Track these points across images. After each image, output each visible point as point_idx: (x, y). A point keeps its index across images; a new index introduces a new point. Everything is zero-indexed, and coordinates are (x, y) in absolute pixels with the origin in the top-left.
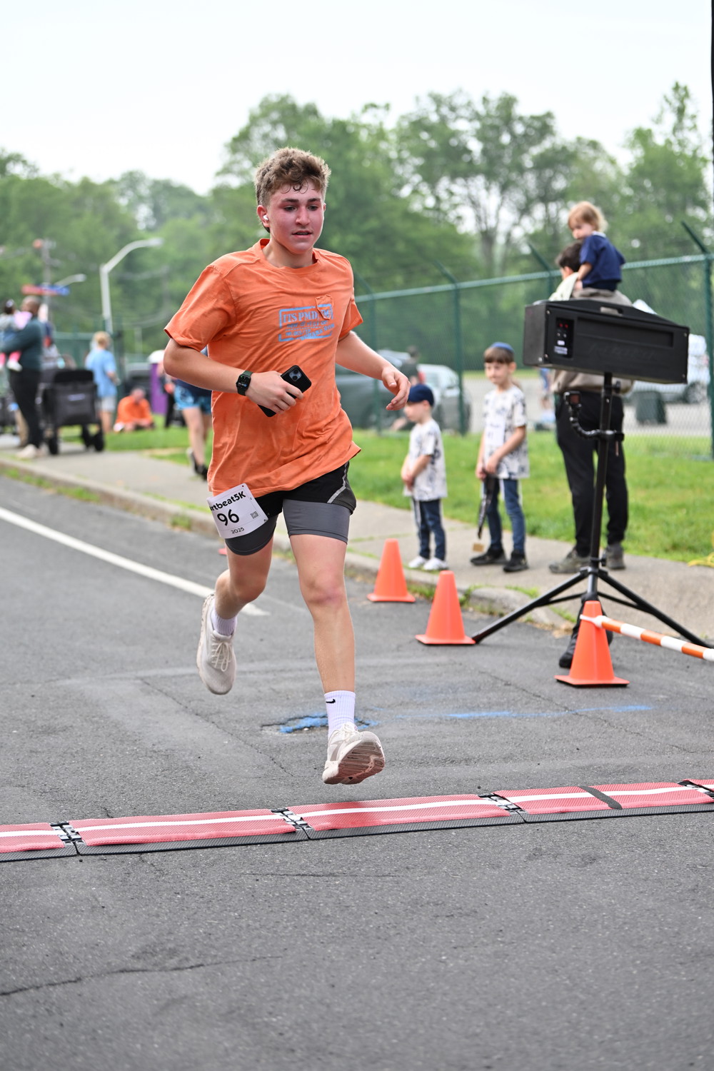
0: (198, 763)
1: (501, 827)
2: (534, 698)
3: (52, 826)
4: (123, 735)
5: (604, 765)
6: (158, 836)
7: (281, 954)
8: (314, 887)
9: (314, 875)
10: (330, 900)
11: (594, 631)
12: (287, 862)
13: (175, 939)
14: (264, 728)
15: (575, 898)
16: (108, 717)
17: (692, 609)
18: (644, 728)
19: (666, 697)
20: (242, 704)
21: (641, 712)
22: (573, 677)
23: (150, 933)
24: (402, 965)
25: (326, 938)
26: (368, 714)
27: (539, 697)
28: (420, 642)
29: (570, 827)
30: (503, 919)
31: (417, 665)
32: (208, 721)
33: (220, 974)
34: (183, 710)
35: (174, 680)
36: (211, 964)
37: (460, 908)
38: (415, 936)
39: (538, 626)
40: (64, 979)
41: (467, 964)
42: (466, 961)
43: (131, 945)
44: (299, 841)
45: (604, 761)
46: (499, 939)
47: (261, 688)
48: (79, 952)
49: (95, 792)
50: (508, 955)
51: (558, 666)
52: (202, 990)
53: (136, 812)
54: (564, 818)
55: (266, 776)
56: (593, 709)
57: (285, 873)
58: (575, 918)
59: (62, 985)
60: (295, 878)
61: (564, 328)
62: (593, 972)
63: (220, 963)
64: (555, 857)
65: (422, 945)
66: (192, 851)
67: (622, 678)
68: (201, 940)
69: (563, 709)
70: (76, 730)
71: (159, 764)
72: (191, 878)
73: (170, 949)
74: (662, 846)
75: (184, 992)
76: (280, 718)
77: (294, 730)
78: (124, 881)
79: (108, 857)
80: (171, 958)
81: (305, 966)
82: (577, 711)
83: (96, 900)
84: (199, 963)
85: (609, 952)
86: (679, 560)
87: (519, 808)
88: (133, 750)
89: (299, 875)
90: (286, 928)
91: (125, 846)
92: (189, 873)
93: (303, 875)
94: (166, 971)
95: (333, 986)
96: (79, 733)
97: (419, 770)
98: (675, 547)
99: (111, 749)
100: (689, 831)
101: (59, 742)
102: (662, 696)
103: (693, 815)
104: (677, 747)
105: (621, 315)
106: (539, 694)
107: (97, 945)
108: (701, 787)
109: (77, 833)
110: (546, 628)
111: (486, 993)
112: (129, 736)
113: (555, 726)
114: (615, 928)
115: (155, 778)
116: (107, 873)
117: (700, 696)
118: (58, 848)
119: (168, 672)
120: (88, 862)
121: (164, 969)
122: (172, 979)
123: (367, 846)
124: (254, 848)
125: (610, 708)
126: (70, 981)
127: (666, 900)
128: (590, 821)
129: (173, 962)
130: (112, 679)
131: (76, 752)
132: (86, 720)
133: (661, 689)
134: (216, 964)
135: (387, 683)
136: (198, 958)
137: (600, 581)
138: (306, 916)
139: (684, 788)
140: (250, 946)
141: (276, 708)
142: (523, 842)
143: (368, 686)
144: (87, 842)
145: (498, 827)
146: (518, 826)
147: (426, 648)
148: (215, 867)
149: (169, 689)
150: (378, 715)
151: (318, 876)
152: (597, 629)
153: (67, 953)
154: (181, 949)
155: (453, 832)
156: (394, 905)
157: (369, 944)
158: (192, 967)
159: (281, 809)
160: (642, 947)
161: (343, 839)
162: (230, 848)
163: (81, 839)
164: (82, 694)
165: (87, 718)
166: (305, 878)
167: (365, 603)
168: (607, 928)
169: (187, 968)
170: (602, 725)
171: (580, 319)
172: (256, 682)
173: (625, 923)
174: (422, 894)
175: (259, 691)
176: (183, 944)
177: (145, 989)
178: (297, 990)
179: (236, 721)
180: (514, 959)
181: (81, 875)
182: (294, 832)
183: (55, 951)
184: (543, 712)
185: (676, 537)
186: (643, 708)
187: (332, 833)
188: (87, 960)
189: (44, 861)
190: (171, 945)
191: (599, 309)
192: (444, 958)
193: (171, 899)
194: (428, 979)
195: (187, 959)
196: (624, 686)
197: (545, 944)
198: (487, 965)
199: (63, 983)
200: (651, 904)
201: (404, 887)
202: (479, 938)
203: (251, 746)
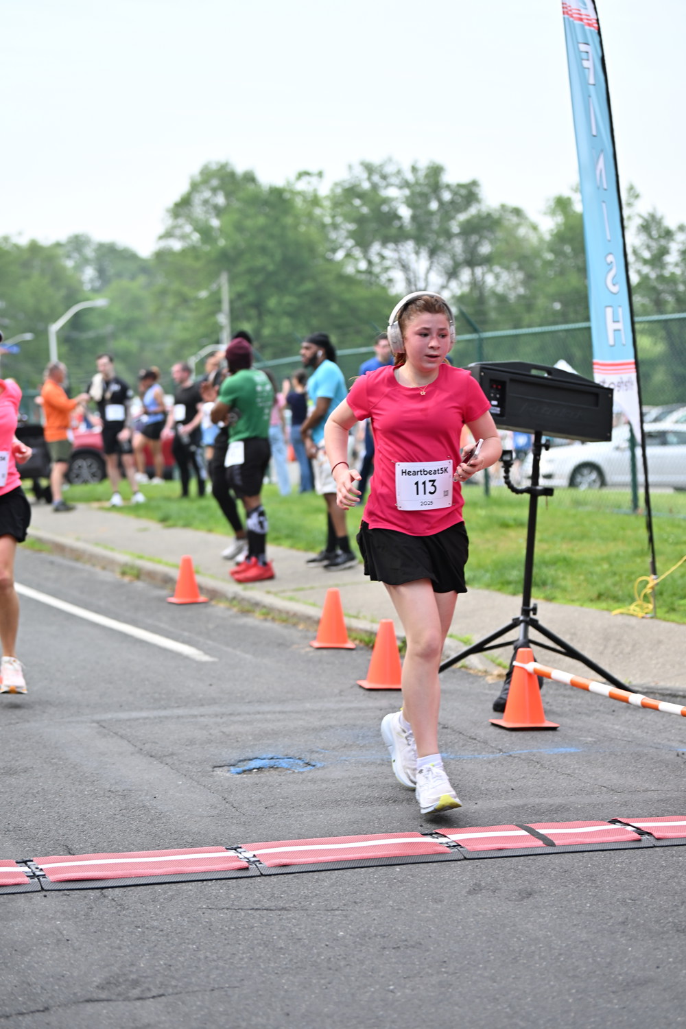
0: (154, 803)
1: (443, 863)
2: (470, 740)
3: (17, 863)
4: (81, 776)
5: (537, 804)
6: (119, 873)
7: (238, 985)
8: (268, 920)
9: (267, 910)
10: (283, 933)
11: (526, 677)
12: (241, 897)
13: (137, 970)
14: (215, 769)
15: (514, 931)
16: (67, 759)
17: (617, 656)
18: (574, 769)
19: (594, 739)
20: (194, 746)
21: (571, 754)
22: (507, 721)
23: (113, 965)
24: (353, 995)
25: (280, 969)
26: (315, 756)
27: (475, 739)
28: (361, 687)
29: (507, 863)
30: (446, 951)
31: (360, 709)
32: (162, 762)
33: (180, 1003)
34: (138, 752)
35: (128, 723)
36: (172, 994)
37: (406, 940)
38: (364, 967)
39: (472, 672)
40: (32, 1009)
41: (413, 993)
42: (413, 990)
43: (95, 976)
44: (252, 877)
45: (537, 800)
46: (443, 970)
47: (211, 731)
48: (47, 983)
49: (56, 830)
50: (451, 985)
51: (492, 710)
52: (164, 1018)
53: (97, 850)
54: (500, 855)
55: (219, 815)
56: (525, 751)
57: (240, 907)
58: (514, 950)
59: (31, 1014)
60: (250, 912)
61: (497, 388)
62: (532, 1000)
63: (181, 993)
64: (494, 892)
65: (370, 976)
66: (151, 887)
67: (552, 721)
68: (162, 971)
69: (498, 751)
70: (36, 771)
71: (117, 804)
72: (150, 912)
73: (133, 980)
74: (594, 881)
75: (147, 1021)
76: (230, 760)
77: (244, 771)
78: (86, 915)
79: (71, 892)
80: (134, 988)
81: (260, 995)
82: (511, 753)
83: (61, 933)
84: (160, 993)
85: (546, 982)
86: (603, 610)
87: (459, 845)
88: (91, 790)
89: (253, 909)
90: (242, 959)
91: (87, 882)
92: (148, 908)
93: (257, 909)
94: (129, 1001)
95: (288, 1015)
96: (39, 774)
97: (363, 810)
98: (600, 597)
99: (70, 789)
100: (618, 867)
101: (21, 782)
102: (590, 739)
103: (622, 852)
104: (605, 787)
105: (550, 377)
106: (475, 737)
107: (63, 976)
108: (629, 825)
109: (41, 870)
110: (480, 674)
111: (432, 1021)
112: (86, 777)
113: (491, 768)
114: (551, 959)
115: (113, 817)
116: (71, 908)
117: (626, 739)
118: (24, 884)
119: (123, 715)
120: (52, 898)
121: (127, 999)
122: (136, 1008)
123: (316, 882)
124: (210, 883)
125: (542, 750)
126: (38, 1011)
127: (598, 932)
128: (526, 858)
129: (136, 992)
130: (69, 722)
131: (37, 793)
132: (45, 762)
133: (589, 732)
134: (177, 994)
135: (330, 726)
136: (159, 988)
137: (531, 629)
138: (261, 948)
139: (613, 826)
140: (208, 977)
141: (226, 750)
142: (463, 877)
143: (313, 729)
144: (51, 878)
145: (439, 864)
146: (459, 863)
147: (367, 692)
148: (173, 902)
149: (124, 732)
150: (324, 757)
151: (271, 910)
152: (529, 674)
153: (35, 984)
154: (143, 979)
155: (398, 869)
156: (344, 937)
157: (320, 974)
158: (154, 997)
159: (235, 846)
160: (578, 977)
161: (294, 875)
162: (187, 884)
163: (44, 875)
164: (41, 737)
165: (47, 760)
166: (258, 912)
167: (308, 649)
168: (543, 958)
169: (149, 998)
170: (535, 767)
171: (512, 380)
172: (207, 725)
173: (560, 954)
174: (370, 927)
175: (210, 734)
176: (145, 975)
177: (110, 1018)
178: (254, 1018)
179: (189, 762)
180: (457, 989)
181: (46, 910)
182: (246, 869)
183: (24, 982)
184: (479, 754)
185: (601, 587)
186: (573, 750)
187: (284, 869)
188: (54, 990)
189: (10, 896)
190: (133, 976)
191: (529, 371)
192: (392, 987)
193: (132, 933)
194: (377, 1007)
195: (149, 989)
196: (554, 729)
197: (486, 974)
198: (432, 994)
199: (32, 1012)
200: (584, 936)
201: (352, 921)
202: (424, 969)
203: (204, 786)
